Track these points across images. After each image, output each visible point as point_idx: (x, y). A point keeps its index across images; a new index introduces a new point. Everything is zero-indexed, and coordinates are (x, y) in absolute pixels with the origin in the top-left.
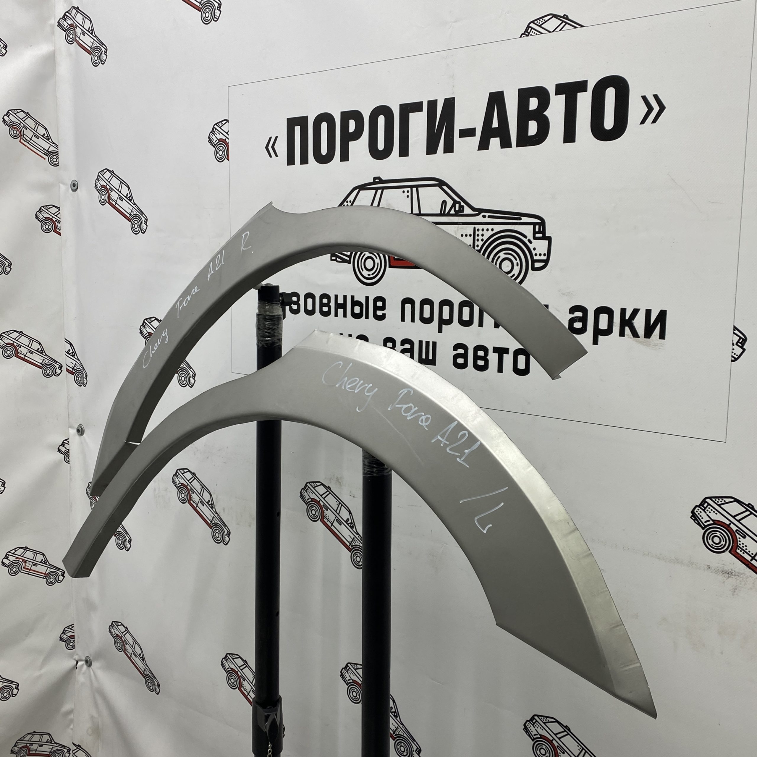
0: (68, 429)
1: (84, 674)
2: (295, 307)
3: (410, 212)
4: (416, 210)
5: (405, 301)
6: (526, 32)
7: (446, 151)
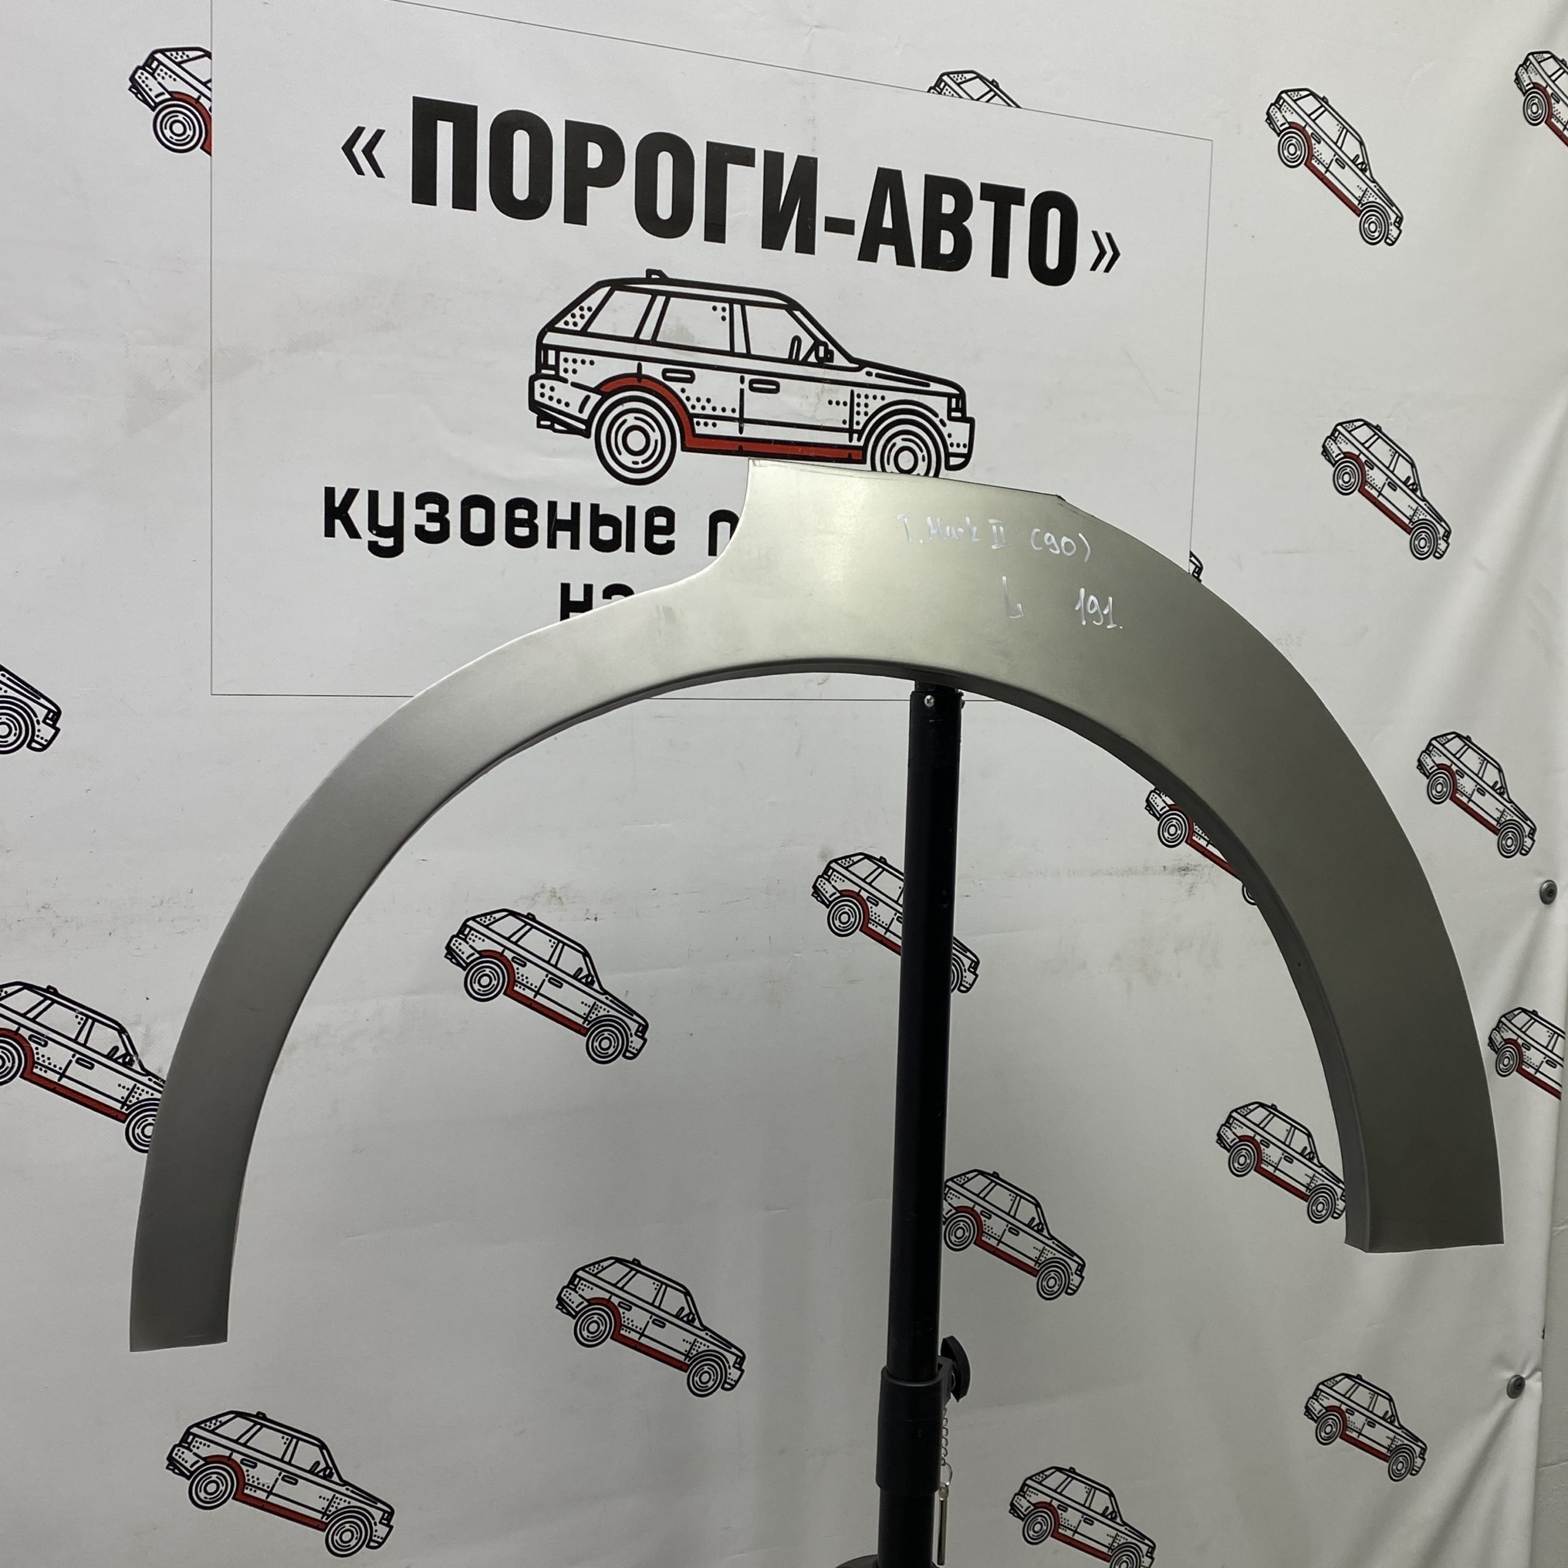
2: (434, 527)
3: (728, 349)
4: (740, 348)
5: (717, 517)
6: (938, 87)
7: (800, 249)
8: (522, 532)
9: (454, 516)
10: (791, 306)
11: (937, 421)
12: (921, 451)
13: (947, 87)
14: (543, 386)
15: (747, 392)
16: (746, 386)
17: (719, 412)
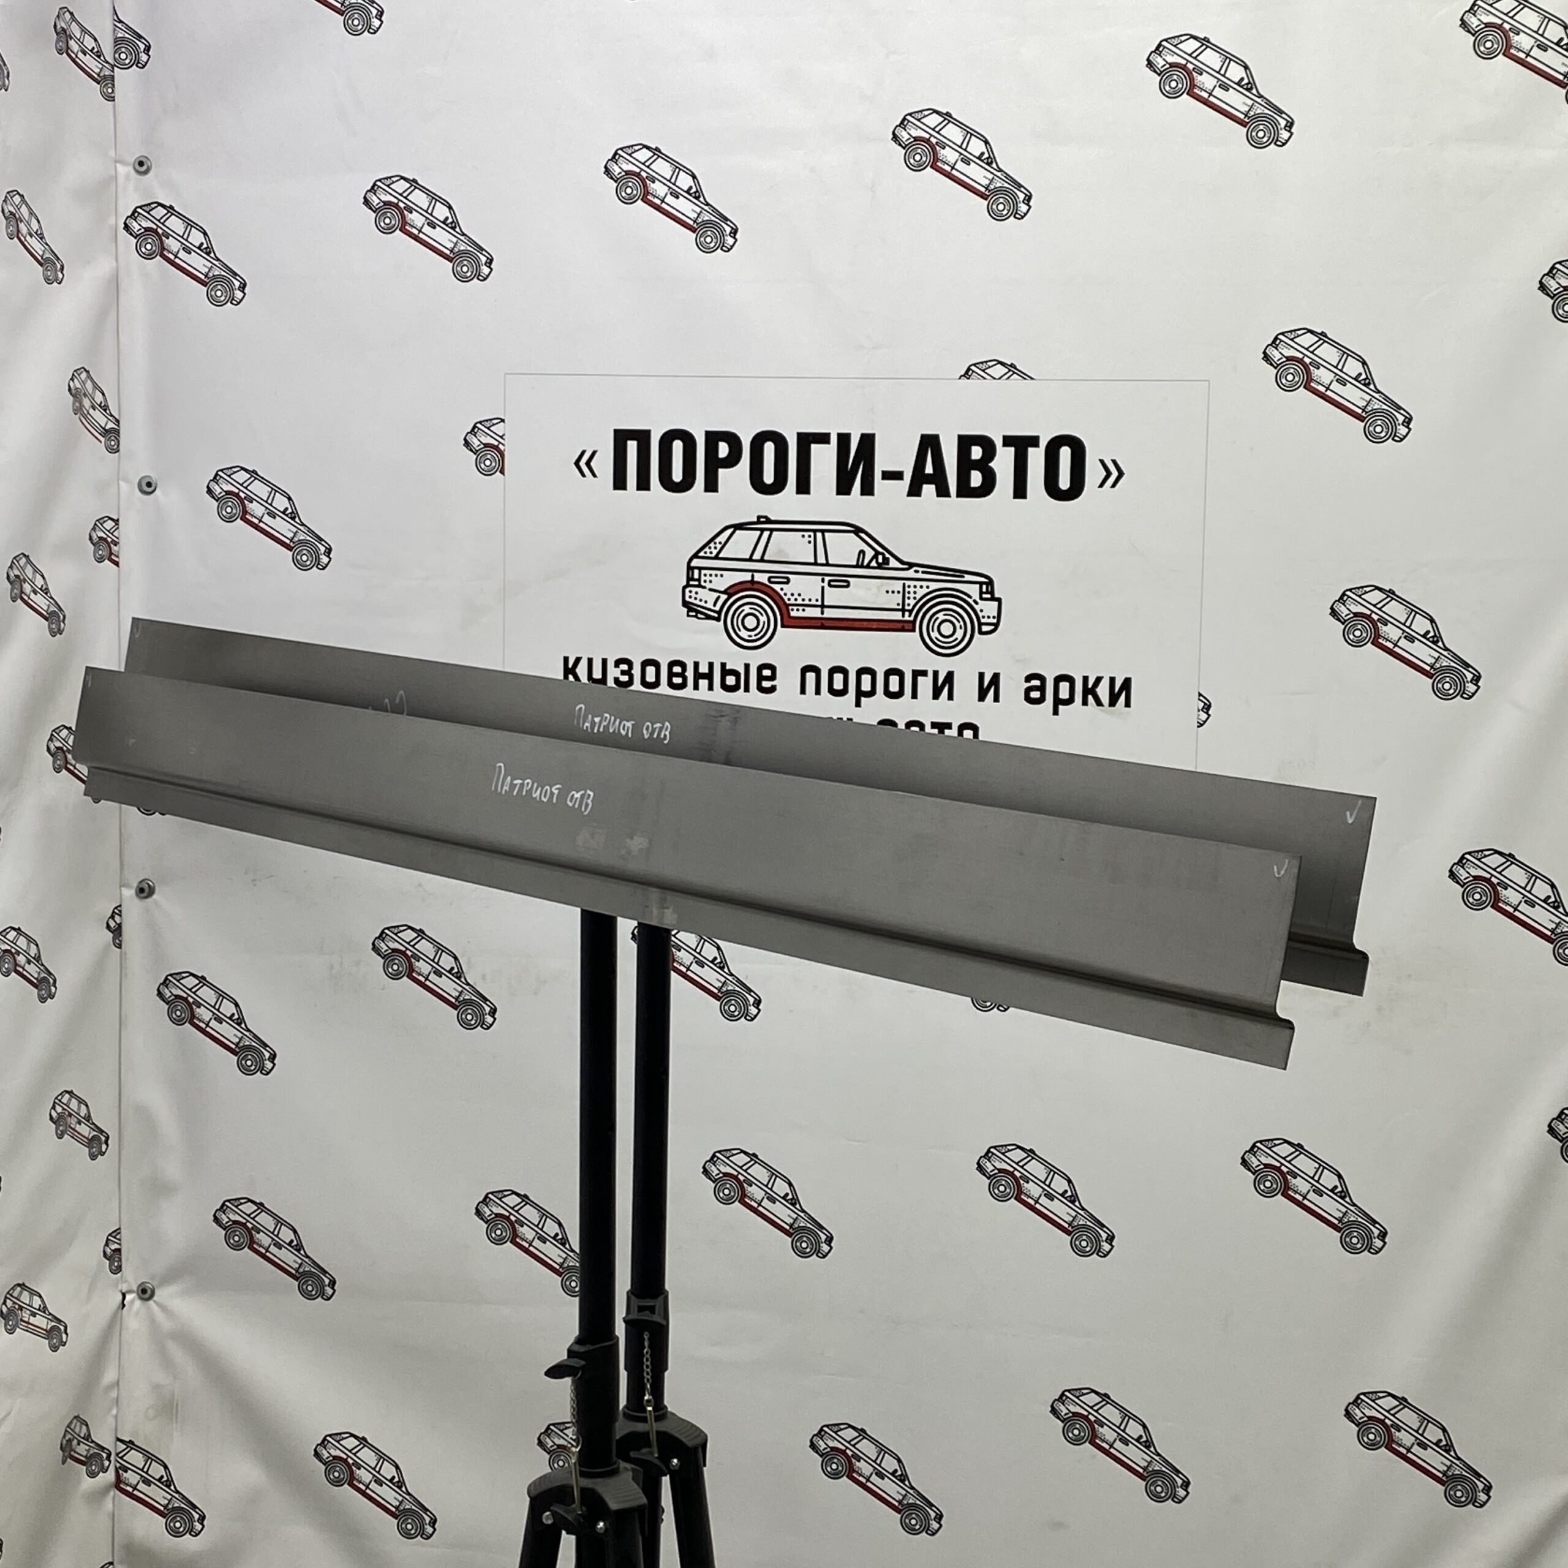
0: (121, 890)
1: (137, 1314)
2: (625, 678)
3: (812, 561)
4: (821, 559)
5: (805, 670)
6: (967, 374)
7: (863, 493)
8: (677, 680)
9: (637, 672)
10: (857, 531)
11: (970, 601)
12: (959, 621)
13: (974, 374)
14: (690, 592)
15: (827, 587)
16: (826, 584)
17: (807, 602)
